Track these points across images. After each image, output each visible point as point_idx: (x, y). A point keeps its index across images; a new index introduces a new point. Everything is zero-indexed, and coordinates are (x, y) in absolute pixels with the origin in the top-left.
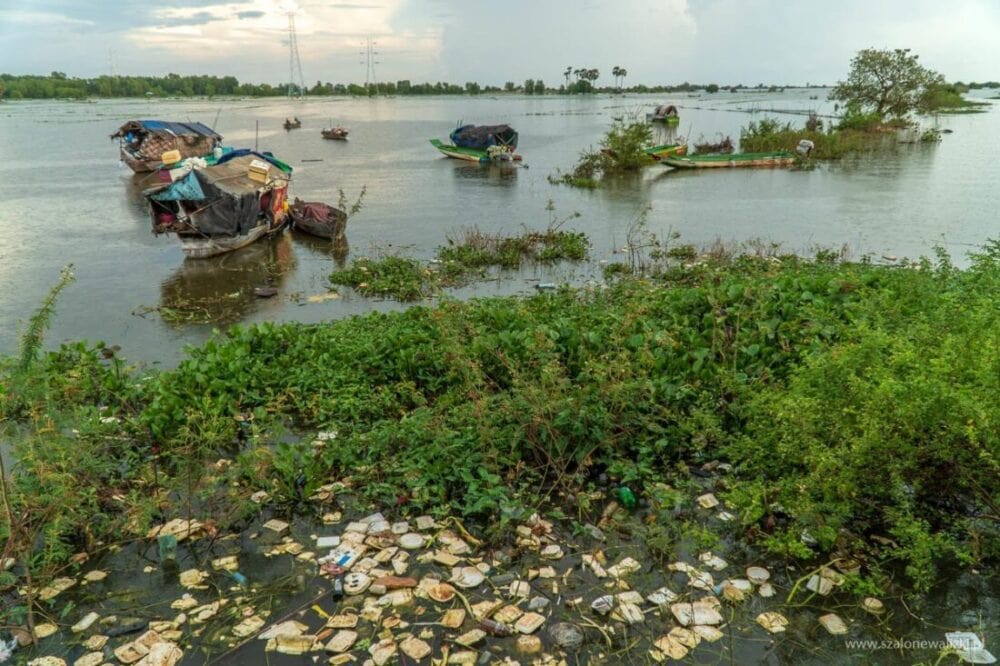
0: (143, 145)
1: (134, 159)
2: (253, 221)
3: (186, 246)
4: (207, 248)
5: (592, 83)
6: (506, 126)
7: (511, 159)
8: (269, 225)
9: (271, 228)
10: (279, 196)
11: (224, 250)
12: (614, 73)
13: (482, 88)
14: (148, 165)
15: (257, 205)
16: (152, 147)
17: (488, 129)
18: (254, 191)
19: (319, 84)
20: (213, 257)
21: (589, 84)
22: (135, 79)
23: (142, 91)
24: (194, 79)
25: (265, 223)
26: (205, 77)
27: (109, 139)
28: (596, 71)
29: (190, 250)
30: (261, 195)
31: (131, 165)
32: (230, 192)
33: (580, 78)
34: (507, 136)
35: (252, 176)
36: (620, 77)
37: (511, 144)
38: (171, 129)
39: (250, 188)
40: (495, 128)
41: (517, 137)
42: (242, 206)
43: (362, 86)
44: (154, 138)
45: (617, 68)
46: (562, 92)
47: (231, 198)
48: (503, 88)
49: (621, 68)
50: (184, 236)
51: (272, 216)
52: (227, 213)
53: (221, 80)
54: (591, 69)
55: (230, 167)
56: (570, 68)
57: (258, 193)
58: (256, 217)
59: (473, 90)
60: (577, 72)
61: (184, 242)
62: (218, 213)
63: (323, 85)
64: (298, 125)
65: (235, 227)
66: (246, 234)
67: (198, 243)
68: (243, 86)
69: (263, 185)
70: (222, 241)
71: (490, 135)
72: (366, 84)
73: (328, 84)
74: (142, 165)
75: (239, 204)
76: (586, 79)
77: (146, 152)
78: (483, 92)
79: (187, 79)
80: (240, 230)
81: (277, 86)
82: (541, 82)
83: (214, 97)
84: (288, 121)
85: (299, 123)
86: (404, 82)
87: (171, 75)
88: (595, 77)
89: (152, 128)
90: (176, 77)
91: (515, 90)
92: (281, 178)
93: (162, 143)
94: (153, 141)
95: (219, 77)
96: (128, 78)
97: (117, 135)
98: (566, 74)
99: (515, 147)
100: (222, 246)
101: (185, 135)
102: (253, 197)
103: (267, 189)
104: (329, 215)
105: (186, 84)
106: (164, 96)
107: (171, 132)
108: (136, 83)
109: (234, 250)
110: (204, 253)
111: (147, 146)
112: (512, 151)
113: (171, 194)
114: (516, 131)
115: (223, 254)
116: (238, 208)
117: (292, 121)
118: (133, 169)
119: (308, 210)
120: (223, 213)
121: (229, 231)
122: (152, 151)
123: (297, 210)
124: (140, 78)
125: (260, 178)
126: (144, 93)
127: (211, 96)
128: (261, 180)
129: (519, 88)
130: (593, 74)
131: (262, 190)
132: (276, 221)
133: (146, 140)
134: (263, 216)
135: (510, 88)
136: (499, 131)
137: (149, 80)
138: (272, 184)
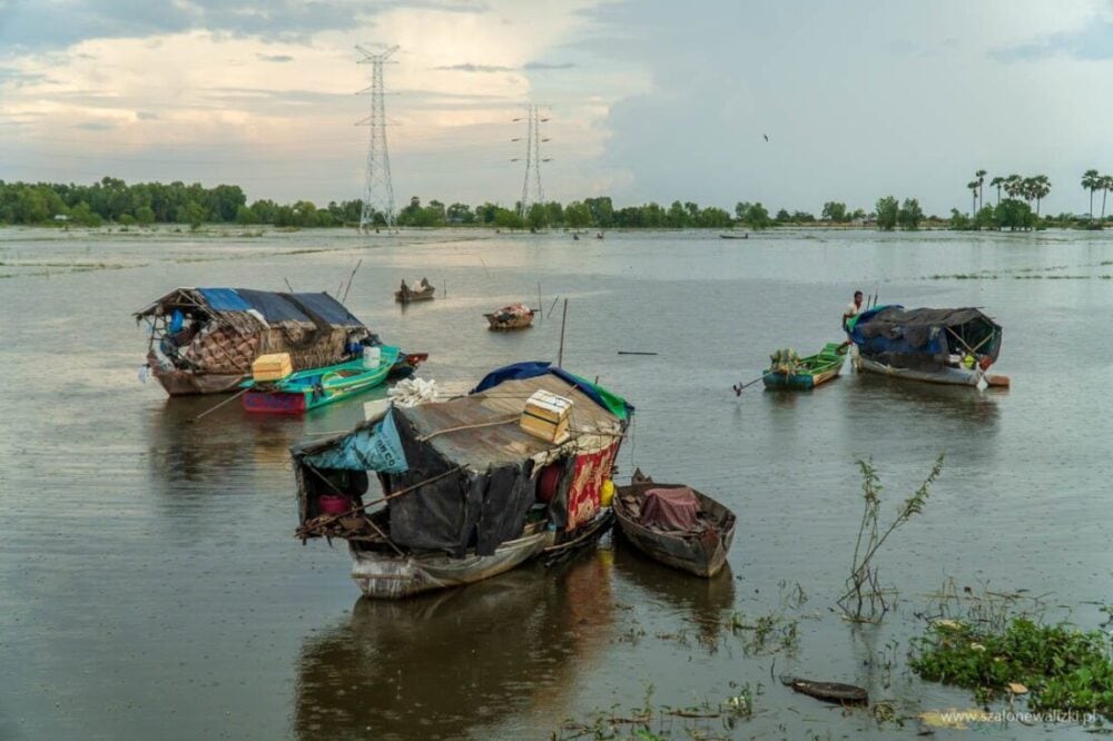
0: (197, 341)
1: (171, 368)
2: (517, 523)
3: (360, 569)
4: (402, 578)
5: (1033, 204)
6: (974, 309)
7: (982, 385)
8: (553, 534)
9: (559, 541)
10: (586, 470)
11: (439, 582)
12: (1085, 184)
13: (772, 215)
14: (199, 383)
15: (525, 488)
16: (213, 346)
17: (931, 315)
18: (520, 461)
19: (415, 204)
20: (413, 598)
21: (1027, 208)
22: (33, 187)
23: (47, 211)
24: (155, 190)
25: (546, 528)
26: (178, 184)
27: (134, 319)
28: (1042, 179)
29: (367, 578)
30: (535, 470)
31: (164, 379)
32: (461, 462)
33: (1005, 195)
34: (977, 333)
35: (528, 425)
36: (1099, 193)
37: (984, 350)
38: (262, 310)
39: (516, 451)
40: (949, 313)
41: (998, 337)
42: (486, 492)
43: (512, 208)
44: (220, 330)
45: (1092, 173)
46: (959, 223)
47: (463, 475)
48: (818, 216)
49: (1101, 174)
50: (361, 547)
51: (564, 516)
52: (448, 505)
53: (211, 192)
54: (1032, 175)
55: (484, 403)
56: (982, 173)
57: (531, 463)
58: (522, 515)
59: (755, 218)
60: (997, 181)
61: (359, 558)
62: (431, 504)
63: (424, 204)
64: (426, 295)
65: (465, 534)
66: (490, 552)
67: (386, 565)
68: (256, 206)
69: (547, 444)
70: (437, 564)
71: (935, 330)
72: (519, 205)
73: (435, 203)
74: (189, 381)
75: (478, 488)
76: (1020, 198)
77: (200, 357)
78: (775, 224)
79: (139, 189)
80: (478, 543)
81: (326, 207)
82: (914, 203)
83: (203, 228)
84: (404, 287)
85: (430, 290)
86: (599, 201)
87: (106, 180)
88: (1041, 194)
89: (223, 307)
90: (118, 184)
91: (849, 219)
92: (598, 432)
93: (237, 339)
94: (219, 335)
95: (204, 187)
96: (21, 186)
97: (150, 312)
98: (973, 185)
99: (993, 360)
100: (435, 574)
101: (288, 325)
102: (516, 472)
103: (555, 454)
104: (700, 515)
105: (136, 197)
106: (95, 224)
107: (260, 317)
108: (35, 197)
109: (464, 585)
110: (394, 588)
111: (203, 344)
112: (984, 367)
113: (344, 456)
114: (996, 322)
115: (435, 592)
116: (476, 494)
117: (415, 286)
118: (167, 387)
119: (652, 504)
120: (441, 505)
121: (447, 546)
122: (211, 354)
123: (630, 499)
124: (42, 187)
125: (545, 431)
126: (51, 216)
127: (195, 226)
128: (548, 436)
129: (858, 215)
130: (1037, 187)
131: (540, 458)
132: (572, 524)
133: (204, 331)
134: (544, 513)
135: (836, 215)
136: (957, 320)
137: (61, 189)
138: (570, 444)
